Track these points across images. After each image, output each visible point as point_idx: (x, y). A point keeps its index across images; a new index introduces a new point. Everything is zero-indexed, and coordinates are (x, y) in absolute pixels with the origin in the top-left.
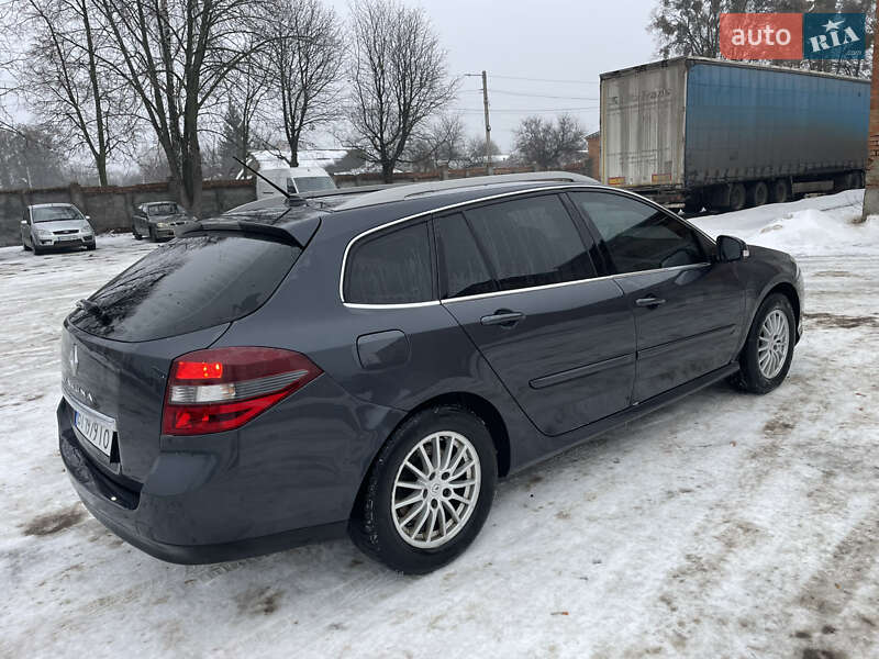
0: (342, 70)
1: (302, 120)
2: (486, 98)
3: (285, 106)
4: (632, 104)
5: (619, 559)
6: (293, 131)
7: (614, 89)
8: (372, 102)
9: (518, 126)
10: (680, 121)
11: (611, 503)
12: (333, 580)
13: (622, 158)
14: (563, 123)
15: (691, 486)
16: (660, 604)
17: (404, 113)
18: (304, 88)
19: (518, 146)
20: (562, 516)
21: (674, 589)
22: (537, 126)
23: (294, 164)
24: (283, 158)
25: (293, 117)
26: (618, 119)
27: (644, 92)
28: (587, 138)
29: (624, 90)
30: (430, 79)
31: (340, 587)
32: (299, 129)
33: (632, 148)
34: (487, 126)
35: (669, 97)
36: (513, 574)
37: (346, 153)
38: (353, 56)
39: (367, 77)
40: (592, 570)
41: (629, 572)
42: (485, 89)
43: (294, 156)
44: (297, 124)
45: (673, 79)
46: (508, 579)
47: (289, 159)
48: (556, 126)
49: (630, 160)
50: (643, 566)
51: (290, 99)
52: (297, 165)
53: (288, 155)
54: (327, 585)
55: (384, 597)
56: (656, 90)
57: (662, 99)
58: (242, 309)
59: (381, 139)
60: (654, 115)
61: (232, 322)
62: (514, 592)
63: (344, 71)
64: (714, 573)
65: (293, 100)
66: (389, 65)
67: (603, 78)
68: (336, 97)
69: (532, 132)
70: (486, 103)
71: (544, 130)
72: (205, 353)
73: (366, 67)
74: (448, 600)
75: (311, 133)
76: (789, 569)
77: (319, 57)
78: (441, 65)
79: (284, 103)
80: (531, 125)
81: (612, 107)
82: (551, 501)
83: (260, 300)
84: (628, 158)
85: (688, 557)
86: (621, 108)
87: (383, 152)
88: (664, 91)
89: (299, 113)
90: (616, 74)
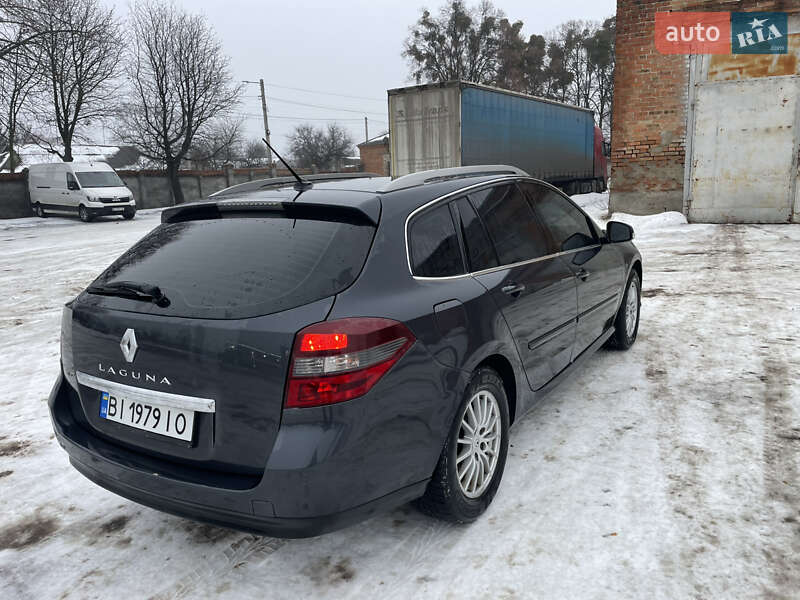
0: (119, 67)
1: (76, 115)
2: (264, 104)
3: (56, 99)
4: (417, 117)
5: (622, 486)
6: (67, 125)
7: (400, 104)
8: (153, 100)
9: (292, 132)
10: (457, 134)
11: (579, 443)
12: (389, 540)
13: (410, 164)
14: (333, 132)
15: (629, 424)
16: (677, 515)
17: (189, 113)
18: (79, 81)
19: (292, 151)
20: (550, 459)
21: (677, 502)
22: (309, 133)
23: (68, 157)
24: (54, 152)
25: (66, 111)
26: (405, 129)
27: (426, 109)
28: (359, 146)
29: (409, 105)
30: (213, 82)
31: (399, 545)
32: (73, 123)
33: (418, 155)
34: (267, 130)
35: (447, 114)
36: (548, 509)
37: (118, 149)
38: (133, 53)
39: (149, 77)
40: (608, 498)
41: (637, 495)
42: (263, 96)
43: (68, 150)
44: (71, 118)
45: (449, 98)
46: (547, 514)
47: (63, 153)
48: (327, 134)
49: (417, 166)
50: (644, 489)
51: (62, 92)
52: (71, 160)
53: (62, 150)
54: (386, 546)
55: (448, 547)
56: (437, 107)
57: (442, 115)
58: (341, 283)
59: (165, 137)
60: (436, 129)
61: (336, 295)
62: (559, 525)
63: (122, 68)
64: (698, 486)
65: (66, 94)
66: (170, 67)
67: (390, 93)
68: (114, 94)
69: (305, 138)
70: (265, 109)
71: (316, 137)
72: (323, 326)
73: (147, 66)
74: (509, 540)
75: (85, 128)
76: (746, 475)
77: (94, 53)
78: (225, 70)
79: (56, 96)
80: (304, 131)
81: (399, 119)
82: (531, 447)
83: (354, 274)
84: (414, 164)
85: (670, 477)
86: (407, 121)
87: (167, 149)
88: (443, 109)
89: (73, 108)
90: (402, 91)
